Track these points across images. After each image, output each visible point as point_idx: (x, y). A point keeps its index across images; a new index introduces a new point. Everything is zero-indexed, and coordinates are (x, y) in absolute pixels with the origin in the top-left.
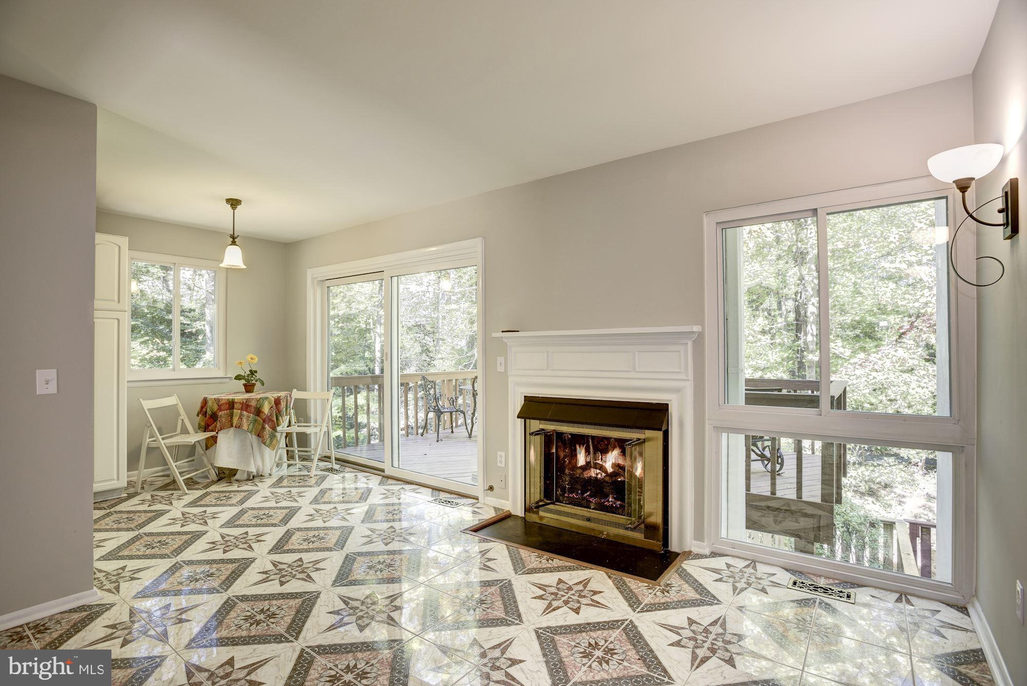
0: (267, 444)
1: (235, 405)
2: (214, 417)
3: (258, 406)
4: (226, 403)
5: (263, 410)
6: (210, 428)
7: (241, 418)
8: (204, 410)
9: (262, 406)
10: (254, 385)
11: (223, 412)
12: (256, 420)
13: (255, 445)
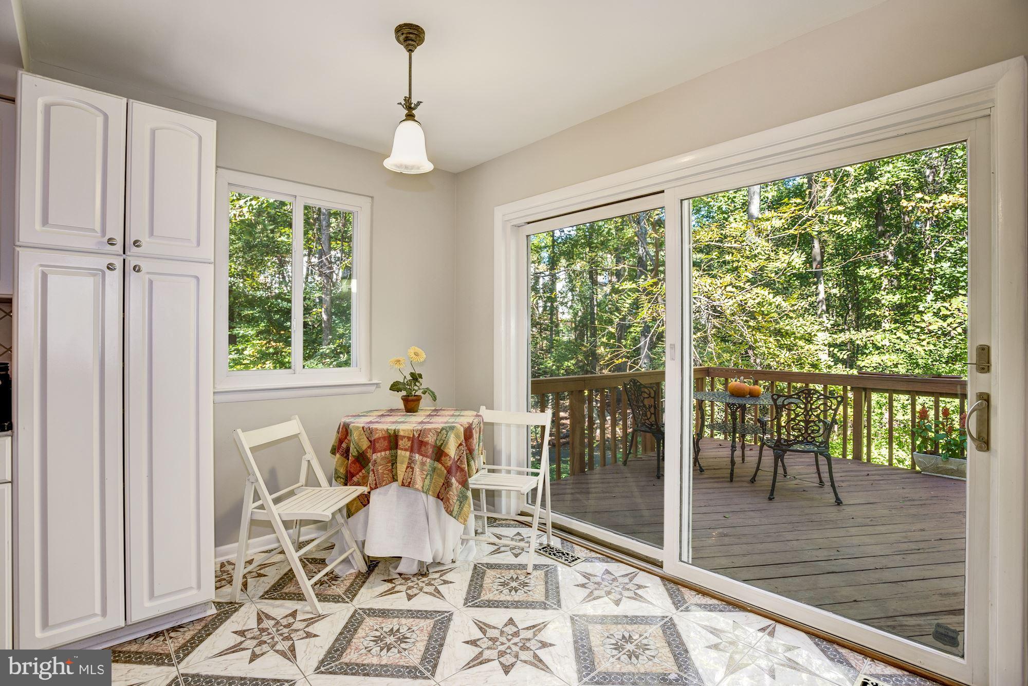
0: (455, 513)
1: (401, 443)
2: (362, 460)
3: (439, 444)
4: (384, 438)
5: (446, 451)
6: (355, 479)
7: (410, 466)
8: (344, 445)
9: (444, 443)
10: (418, 399)
11: (379, 454)
12: (434, 469)
13: (433, 516)
